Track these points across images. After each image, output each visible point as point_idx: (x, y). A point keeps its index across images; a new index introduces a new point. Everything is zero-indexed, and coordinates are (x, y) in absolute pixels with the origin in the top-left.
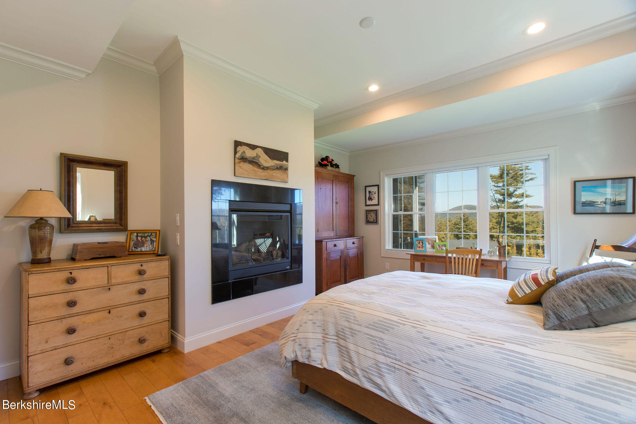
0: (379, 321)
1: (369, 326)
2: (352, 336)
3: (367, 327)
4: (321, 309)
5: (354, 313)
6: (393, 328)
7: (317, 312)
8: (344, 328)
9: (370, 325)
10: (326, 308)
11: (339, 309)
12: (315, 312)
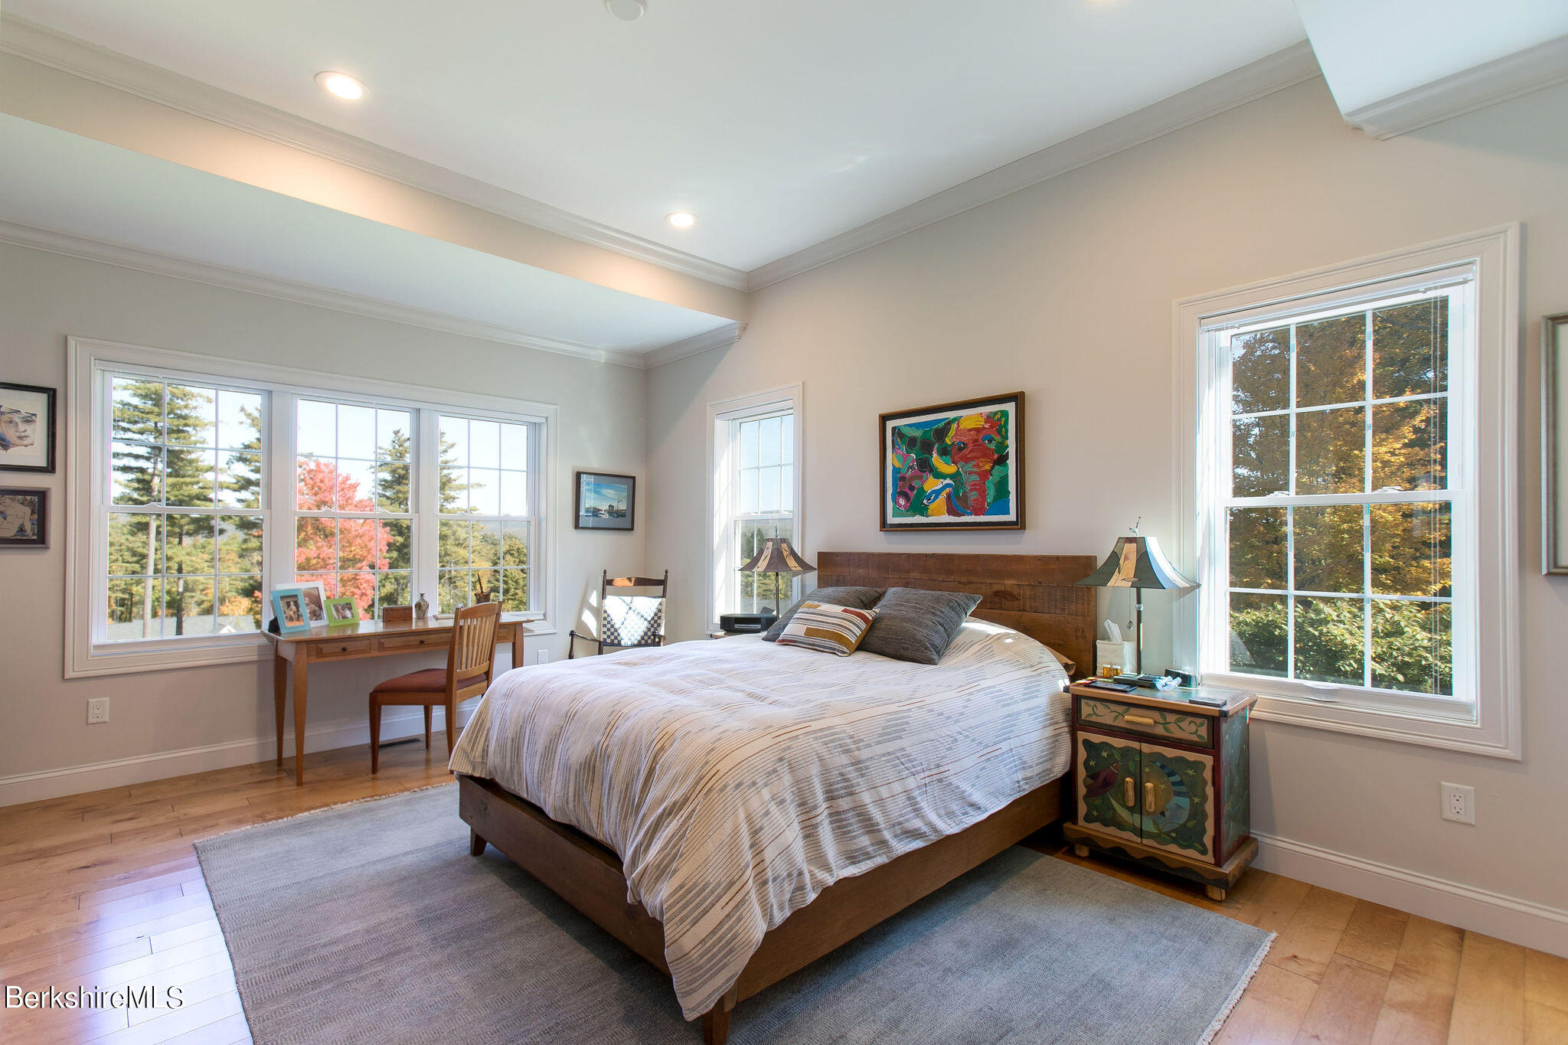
0: (888, 721)
1: (881, 739)
2: (862, 775)
3: (879, 743)
4: (781, 759)
5: (843, 731)
6: (907, 723)
7: (775, 771)
8: (843, 770)
9: (881, 735)
10: (789, 751)
11: (816, 739)
12: (769, 774)
